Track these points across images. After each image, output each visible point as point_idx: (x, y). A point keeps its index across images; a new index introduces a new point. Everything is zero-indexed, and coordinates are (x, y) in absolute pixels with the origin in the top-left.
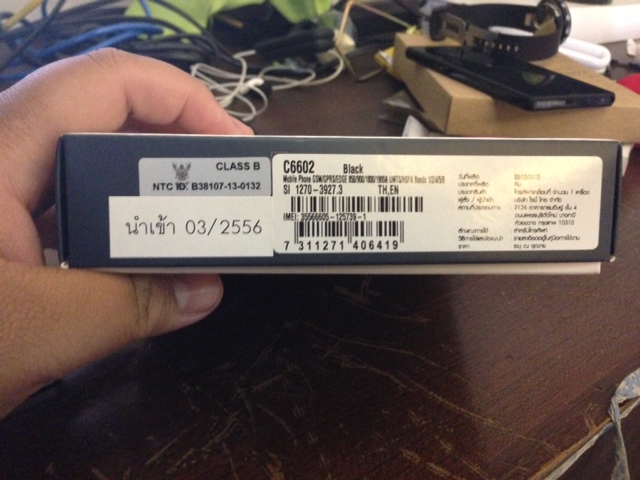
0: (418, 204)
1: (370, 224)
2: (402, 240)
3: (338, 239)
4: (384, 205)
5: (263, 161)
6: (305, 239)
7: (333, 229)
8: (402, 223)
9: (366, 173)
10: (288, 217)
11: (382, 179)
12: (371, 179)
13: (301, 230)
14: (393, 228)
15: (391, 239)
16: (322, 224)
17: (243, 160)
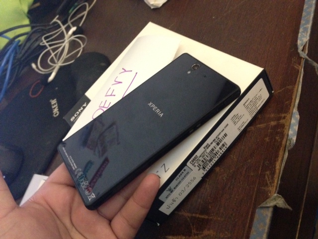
0: (226, 135)
1: (218, 150)
2: (227, 145)
3: (213, 161)
4: (218, 144)
5: (185, 168)
6: (206, 169)
7: (211, 160)
8: (225, 143)
9: (209, 144)
10: (199, 170)
11: (214, 141)
12: (212, 143)
13: (204, 168)
14: (223, 145)
15: (224, 148)
16: (208, 162)
17: (181, 172)
